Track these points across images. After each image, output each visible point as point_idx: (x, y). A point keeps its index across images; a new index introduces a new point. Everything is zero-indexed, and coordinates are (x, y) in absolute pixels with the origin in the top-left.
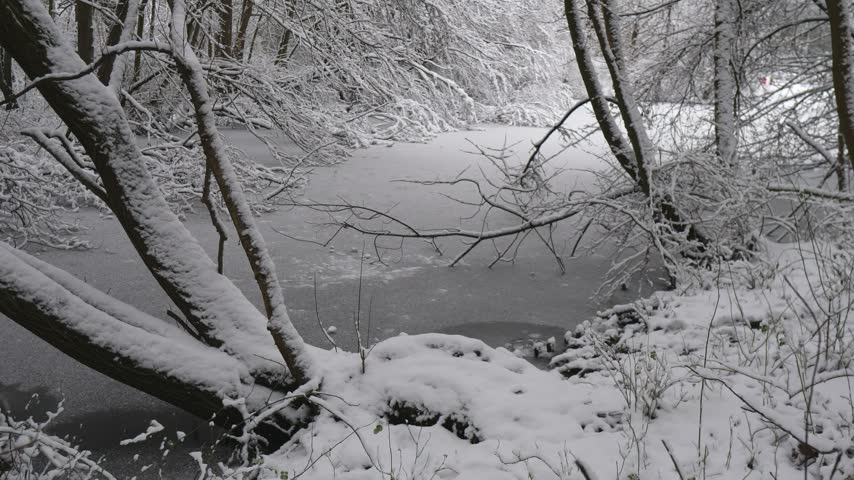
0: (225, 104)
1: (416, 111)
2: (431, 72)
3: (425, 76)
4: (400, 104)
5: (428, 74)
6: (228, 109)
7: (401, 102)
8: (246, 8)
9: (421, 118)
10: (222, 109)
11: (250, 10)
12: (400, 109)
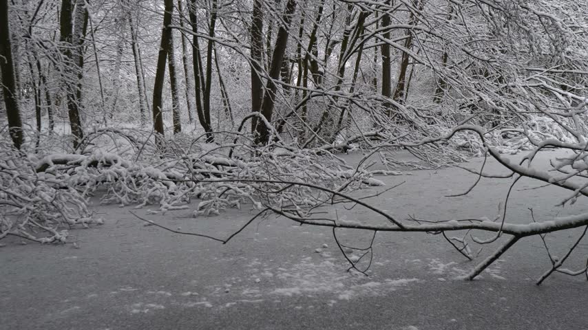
0: (378, 131)
1: (550, 126)
2: (566, 93)
3: (560, 97)
4: (534, 121)
5: (563, 95)
6: (381, 134)
7: (535, 119)
8: (404, 59)
9: (555, 132)
10: (376, 135)
11: (407, 60)
12: (534, 125)
